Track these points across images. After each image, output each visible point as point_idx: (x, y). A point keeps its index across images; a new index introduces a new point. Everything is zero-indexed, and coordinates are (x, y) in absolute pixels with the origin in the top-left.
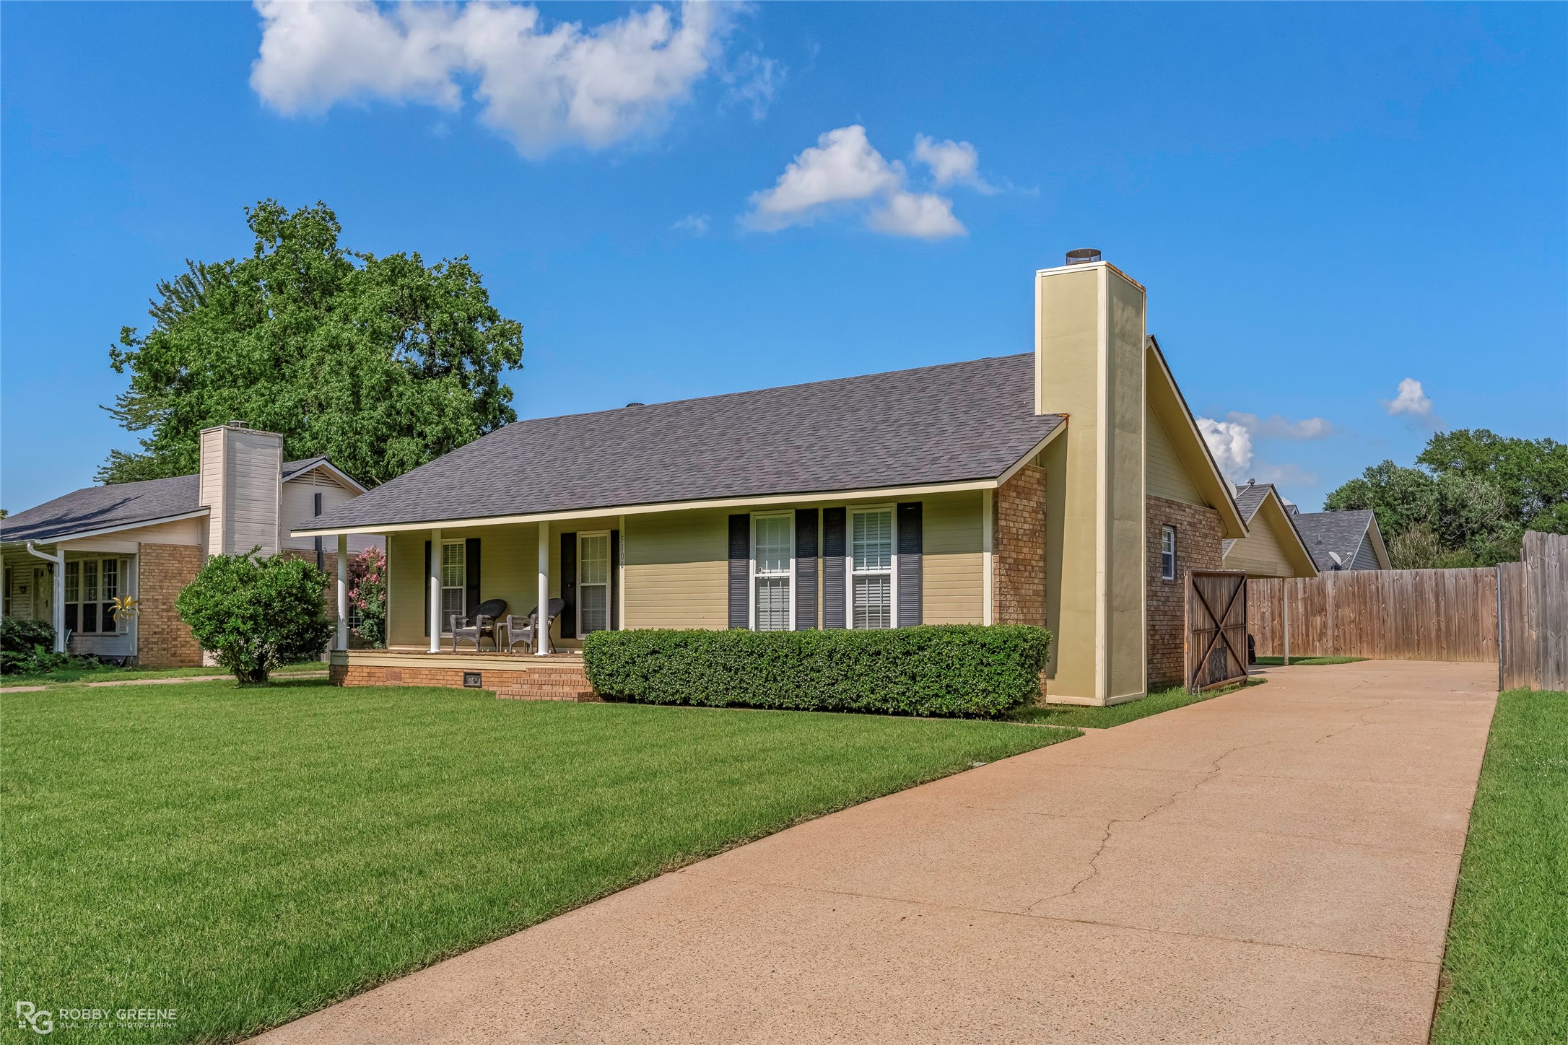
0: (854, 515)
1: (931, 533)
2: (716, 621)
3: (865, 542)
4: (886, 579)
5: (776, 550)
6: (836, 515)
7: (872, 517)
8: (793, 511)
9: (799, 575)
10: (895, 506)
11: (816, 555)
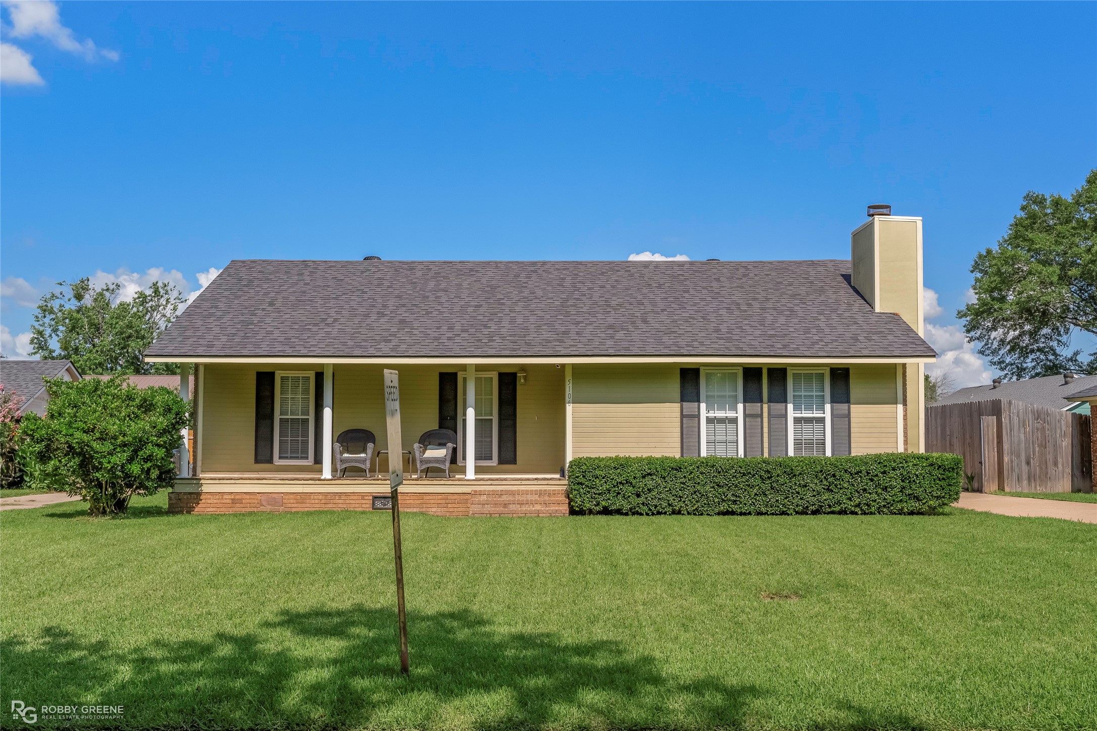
0: (793, 374)
1: (855, 389)
2: (671, 450)
3: (803, 394)
4: (822, 420)
5: (724, 397)
6: (778, 374)
7: (809, 377)
8: (741, 369)
9: (746, 415)
10: (828, 369)
11: (761, 401)
